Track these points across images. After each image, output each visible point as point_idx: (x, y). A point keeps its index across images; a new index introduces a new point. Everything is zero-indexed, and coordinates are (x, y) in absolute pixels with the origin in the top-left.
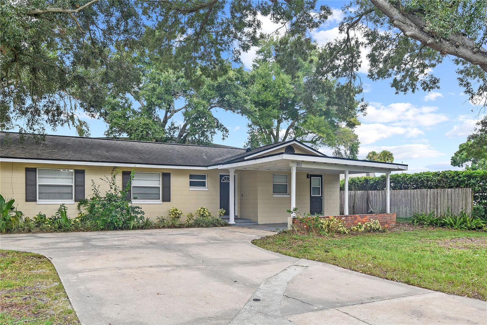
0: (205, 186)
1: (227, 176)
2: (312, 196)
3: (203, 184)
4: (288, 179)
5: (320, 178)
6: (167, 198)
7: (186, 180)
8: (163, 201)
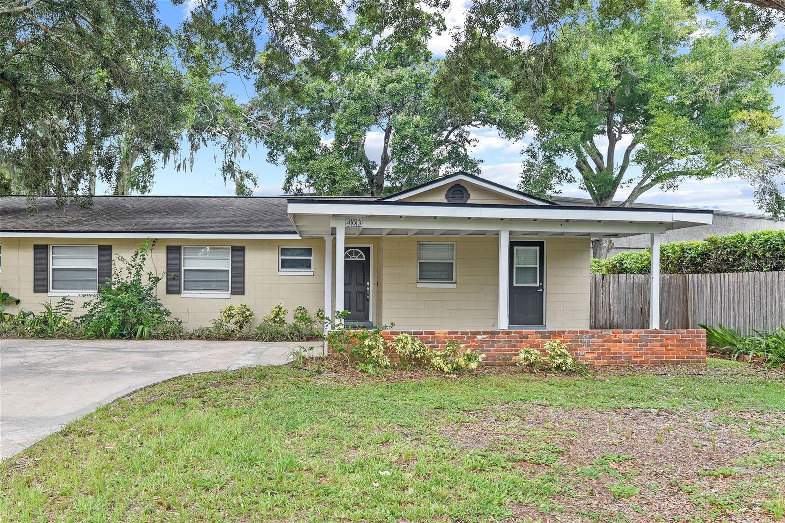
0: (309, 267)
1: (354, 250)
2: (515, 285)
3: (307, 264)
4: (455, 252)
5: (538, 248)
6: (238, 288)
7: (273, 258)
8: (232, 293)
